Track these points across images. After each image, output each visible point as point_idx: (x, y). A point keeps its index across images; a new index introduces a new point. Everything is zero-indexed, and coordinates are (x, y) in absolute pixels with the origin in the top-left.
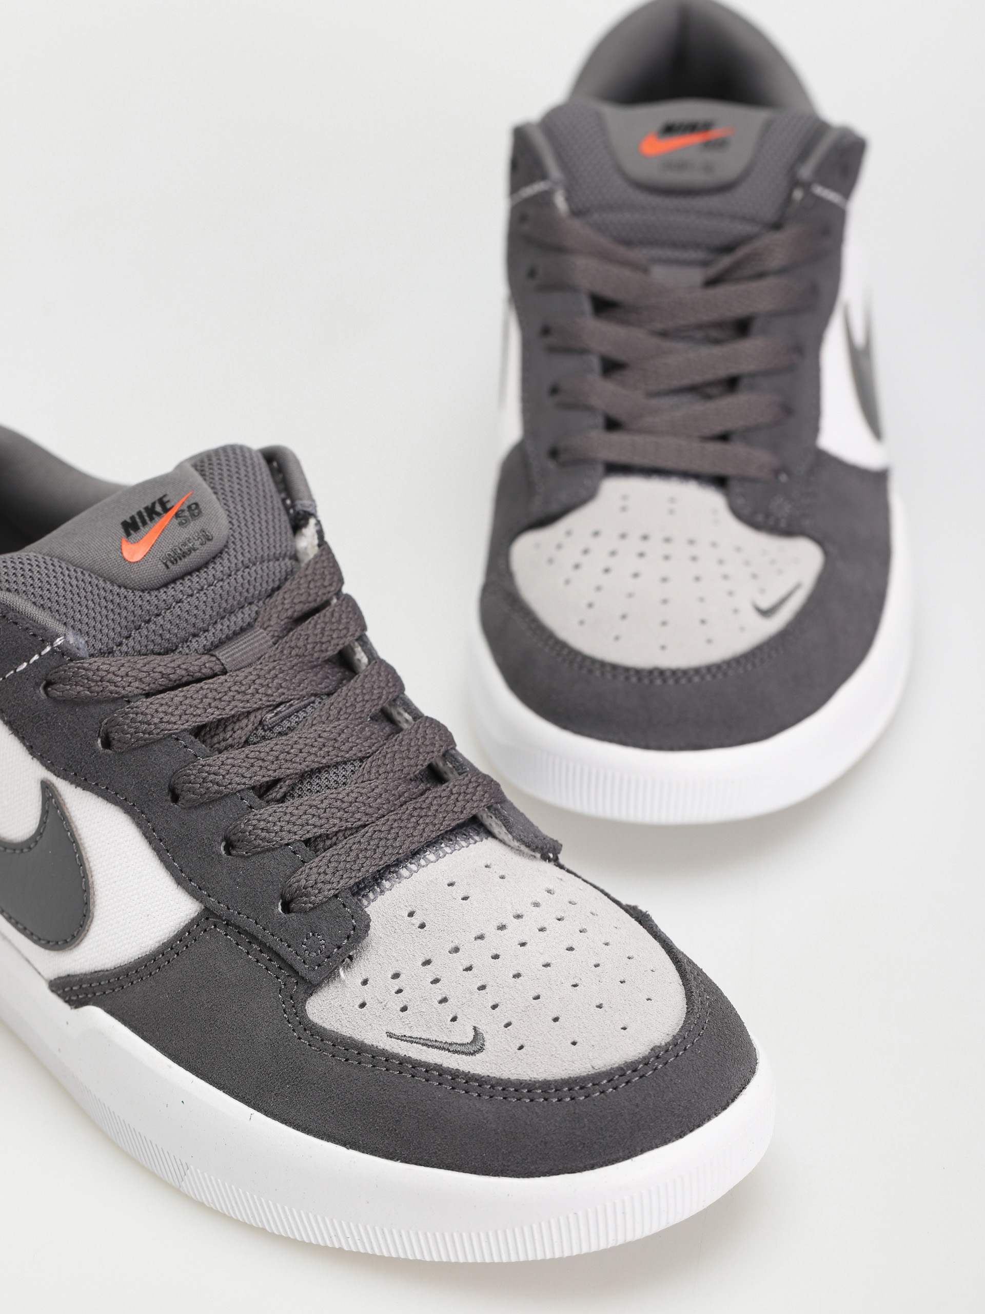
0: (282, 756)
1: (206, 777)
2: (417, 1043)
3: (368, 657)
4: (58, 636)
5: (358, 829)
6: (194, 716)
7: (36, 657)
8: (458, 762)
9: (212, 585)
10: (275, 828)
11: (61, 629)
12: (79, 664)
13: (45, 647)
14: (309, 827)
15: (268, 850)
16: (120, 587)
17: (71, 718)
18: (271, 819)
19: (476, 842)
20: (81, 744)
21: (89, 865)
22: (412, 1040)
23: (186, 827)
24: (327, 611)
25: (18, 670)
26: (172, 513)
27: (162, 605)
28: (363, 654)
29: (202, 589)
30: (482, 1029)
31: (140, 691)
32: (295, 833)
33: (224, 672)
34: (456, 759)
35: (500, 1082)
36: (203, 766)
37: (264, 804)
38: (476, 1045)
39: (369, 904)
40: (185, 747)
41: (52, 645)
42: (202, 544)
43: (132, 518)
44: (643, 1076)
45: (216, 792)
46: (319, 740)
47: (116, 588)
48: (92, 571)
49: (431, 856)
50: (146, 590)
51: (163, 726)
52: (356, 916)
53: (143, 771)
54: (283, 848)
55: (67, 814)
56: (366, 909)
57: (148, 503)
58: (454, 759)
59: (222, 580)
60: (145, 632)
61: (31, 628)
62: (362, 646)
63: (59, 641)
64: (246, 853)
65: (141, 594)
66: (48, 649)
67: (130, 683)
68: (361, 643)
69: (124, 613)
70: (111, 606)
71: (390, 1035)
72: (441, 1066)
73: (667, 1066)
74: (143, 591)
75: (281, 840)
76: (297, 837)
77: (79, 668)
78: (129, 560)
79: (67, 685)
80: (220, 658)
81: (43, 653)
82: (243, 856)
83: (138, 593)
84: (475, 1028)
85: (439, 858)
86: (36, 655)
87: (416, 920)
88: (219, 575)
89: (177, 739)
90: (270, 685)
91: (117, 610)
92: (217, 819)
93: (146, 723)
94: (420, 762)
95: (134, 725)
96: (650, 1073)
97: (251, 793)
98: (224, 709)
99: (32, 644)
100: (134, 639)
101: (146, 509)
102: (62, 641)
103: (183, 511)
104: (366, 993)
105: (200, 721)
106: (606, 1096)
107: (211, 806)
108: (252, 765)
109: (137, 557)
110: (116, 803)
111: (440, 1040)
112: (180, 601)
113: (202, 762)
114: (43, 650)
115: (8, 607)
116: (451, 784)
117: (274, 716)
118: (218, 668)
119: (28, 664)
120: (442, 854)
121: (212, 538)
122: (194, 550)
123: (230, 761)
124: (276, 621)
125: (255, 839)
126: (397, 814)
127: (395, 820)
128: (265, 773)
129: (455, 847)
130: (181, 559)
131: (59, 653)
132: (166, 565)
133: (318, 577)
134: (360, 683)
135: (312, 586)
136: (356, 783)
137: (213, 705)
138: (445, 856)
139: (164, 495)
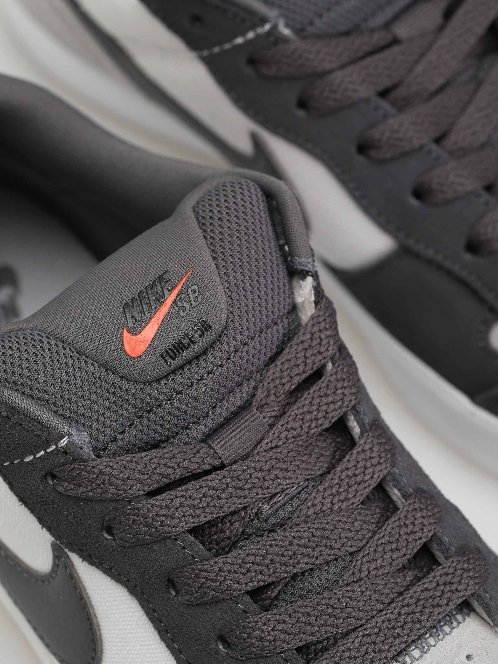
1: (204, 583)
3: (360, 427)
4: (62, 437)
5: (347, 634)
6: (193, 517)
7: (42, 453)
8: (444, 545)
9: (211, 373)
10: (269, 638)
11: (63, 426)
12: (82, 467)
13: (49, 446)
14: (302, 635)
15: (262, 657)
16: (122, 378)
17: (76, 509)
18: (265, 628)
19: (459, 623)
20: (86, 532)
21: (97, 620)
23: (184, 620)
24: (322, 383)
25: (25, 460)
26: (172, 298)
27: (162, 397)
28: (355, 424)
29: (201, 379)
31: (142, 493)
32: (288, 643)
33: (222, 467)
34: (442, 542)
36: (201, 571)
37: (258, 609)
40: (184, 548)
41: (56, 444)
42: (200, 336)
45: (213, 597)
46: (312, 539)
47: (118, 379)
48: (94, 360)
49: (416, 653)
50: (147, 382)
51: (162, 529)
53: (144, 565)
54: (275, 656)
55: (76, 575)
58: (440, 542)
59: (221, 366)
60: (146, 422)
61: (36, 430)
62: (355, 416)
63: (64, 442)
64: (241, 657)
65: (142, 386)
66: (53, 447)
67: (132, 486)
68: (354, 412)
69: (126, 406)
70: (113, 399)
74: (144, 383)
75: (274, 649)
76: (290, 646)
77: (82, 470)
78: (130, 354)
79: (71, 484)
80: (218, 451)
81: (49, 451)
82: (238, 659)
83: (139, 386)
85: (424, 652)
86: (42, 451)
88: (217, 361)
89: (176, 540)
90: (266, 478)
91: (119, 403)
92: (214, 619)
93: (147, 526)
94: (409, 552)
95: (135, 527)
97: (248, 599)
98: (222, 507)
99: (37, 442)
101: (145, 288)
102: (66, 441)
105: (198, 522)
107: (208, 607)
108: (248, 571)
109: (138, 352)
112: (180, 393)
113: (199, 567)
114: (48, 448)
115: (14, 410)
116: (441, 575)
117: (270, 508)
118: (216, 462)
119: (35, 457)
120: (426, 648)
121: (210, 328)
122: (193, 342)
123: (227, 567)
124: (273, 398)
125: (249, 647)
126: (385, 614)
127: (383, 621)
128: (260, 577)
129: (440, 637)
130: (179, 353)
131: (65, 452)
132: (164, 359)
133: (315, 343)
134: (353, 463)
135: (309, 353)
136: (347, 585)
137: (211, 504)
138: (428, 650)
139: (166, 272)
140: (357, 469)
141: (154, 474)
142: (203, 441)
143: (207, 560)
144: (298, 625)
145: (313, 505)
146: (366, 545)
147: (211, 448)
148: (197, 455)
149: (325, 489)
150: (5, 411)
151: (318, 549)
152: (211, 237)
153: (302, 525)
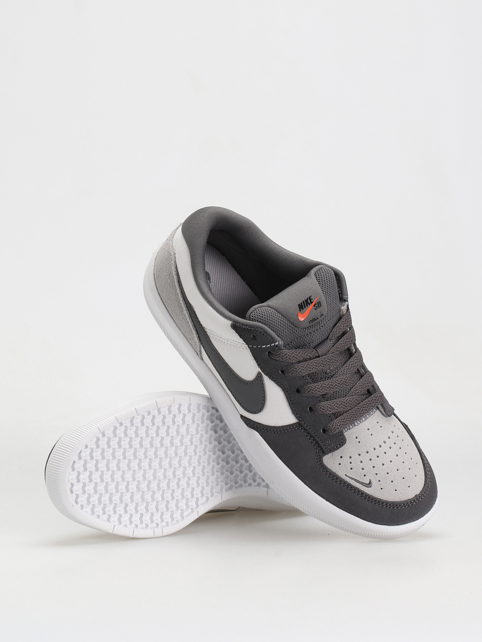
0: (331, 386)
1: (309, 391)
2: (353, 480)
5: (347, 411)
6: (309, 371)
7: (269, 345)
9: (320, 328)
10: (326, 409)
11: (278, 339)
14: (335, 410)
15: (323, 415)
18: (325, 406)
19: (375, 412)
22: (352, 478)
24: (347, 335)
25: (262, 347)
26: (313, 304)
27: (306, 333)
28: (354, 348)
30: (372, 481)
31: (296, 361)
33: (319, 357)
35: (375, 498)
36: (309, 387)
37: (324, 400)
38: (369, 485)
39: (345, 432)
40: (305, 379)
41: (274, 344)
42: (320, 317)
43: (301, 303)
44: (413, 504)
45: (312, 395)
47: (294, 327)
48: (288, 320)
49: (364, 419)
50: (303, 328)
51: (300, 373)
52: (343, 439)
54: (327, 415)
55: (264, 383)
56: (344, 433)
57: (306, 299)
58: (374, 387)
61: (270, 339)
62: (354, 346)
63: (277, 343)
65: (301, 330)
67: (294, 359)
69: (295, 335)
70: (292, 332)
71: (346, 475)
72: (359, 488)
73: (419, 501)
75: (327, 413)
76: (331, 412)
77: (281, 353)
78: (300, 320)
79: (276, 356)
80: (318, 352)
84: (370, 480)
87: (358, 440)
88: (322, 325)
89: (304, 377)
90: (330, 362)
91: (293, 334)
92: (310, 402)
94: (366, 389)
95: (292, 372)
96: (415, 503)
98: (317, 369)
99: (269, 342)
100: (296, 341)
101: (305, 300)
103: (316, 304)
104: (341, 461)
105: (311, 372)
106: (402, 509)
107: (309, 398)
108: (323, 389)
109: (302, 319)
110: (280, 387)
111: (360, 481)
112: (311, 333)
113: (309, 386)
114: (272, 344)
115: (265, 332)
116: (373, 397)
117: (330, 371)
118: (317, 355)
119: (266, 346)
120: (366, 418)
121: (323, 315)
122: (318, 319)
123: (317, 387)
124: (334, 337)
125: (320, 411)
126: (358, 407)
127: (357, 409)
128: (325, 391)
129: (370, 415)
130: (314, 321)
131: (277, 346)
132: (310, 323)
133: (346, 322)
134: (353, 360)
135: (344, 325)
136: (349, 396)
137: (315, 367)
138: (367, 419)
139: (311, 296)
140: (354, 362)
141: (301, 356)
142: (314, 348)
143: (311, 384)
144: (334, 407)
145: (341, 371)
146: (355, 385)
147: (316, 351)
148: (313, 352)
149: (345, 367)
150: (263, 332)
151: (342, 385)
152: (322, 286)
153: (338, 377)
